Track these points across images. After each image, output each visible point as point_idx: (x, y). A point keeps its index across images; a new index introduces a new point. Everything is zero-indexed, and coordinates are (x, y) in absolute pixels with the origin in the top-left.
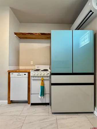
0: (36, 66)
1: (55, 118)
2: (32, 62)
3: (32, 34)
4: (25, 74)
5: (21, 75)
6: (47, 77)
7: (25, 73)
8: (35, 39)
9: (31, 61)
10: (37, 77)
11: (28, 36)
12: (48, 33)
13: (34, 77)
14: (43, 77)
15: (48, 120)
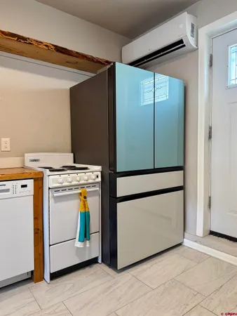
0: (26, 155)
1: (130, 276)
2: (8, 139)
3: (25, 39)
4: (25, 186)
5: (7, 190)
6: (94, 184)
7: (24, 182)
8: (21, 53)
9: (3, 139)
10: (60, 189)
11: (9, 42)
12: (77, 53)
13: (57, 189)
14: (82, 186)
15: (120, 284)
